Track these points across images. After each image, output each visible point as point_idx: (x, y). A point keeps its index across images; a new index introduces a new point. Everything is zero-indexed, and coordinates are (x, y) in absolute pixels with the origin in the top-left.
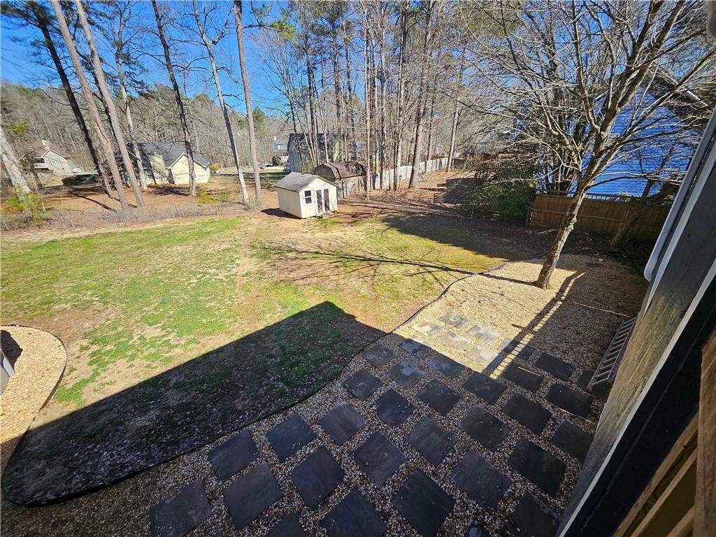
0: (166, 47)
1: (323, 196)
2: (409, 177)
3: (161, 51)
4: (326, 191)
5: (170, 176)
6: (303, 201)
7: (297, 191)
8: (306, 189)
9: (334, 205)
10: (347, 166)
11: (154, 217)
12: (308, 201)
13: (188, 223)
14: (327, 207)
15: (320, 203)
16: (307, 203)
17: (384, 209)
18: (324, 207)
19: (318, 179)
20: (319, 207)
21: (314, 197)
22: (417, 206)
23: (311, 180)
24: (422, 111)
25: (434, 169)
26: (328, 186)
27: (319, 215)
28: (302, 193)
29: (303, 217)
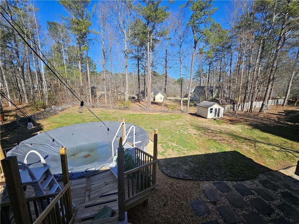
0: (166, 62)
1: (217, 110)
2: (261, 106)
3: (164, 63)
4: (219, 109)
5: (154, 99)
6: (209, 112)
7: (207, 108)
8: (211, 107)
9: (221, 115)
10: (226, 100)
11: (154, 111)
12: (211, 112)
13: (165, 114)
14: (218, 115)
15: (215, 113)
16: (210, 113)
17: (247, 120)
18: (217, 115)
19: (216, 104)
20: (215, 115)
21: (214, 111)
22: (267, 121)
23: (214, 104)
24: (271, 78)
25: (273, 104)
26: (220, 107)
27: (215, 118)
28: (209, 109)
29: (208, 118)
